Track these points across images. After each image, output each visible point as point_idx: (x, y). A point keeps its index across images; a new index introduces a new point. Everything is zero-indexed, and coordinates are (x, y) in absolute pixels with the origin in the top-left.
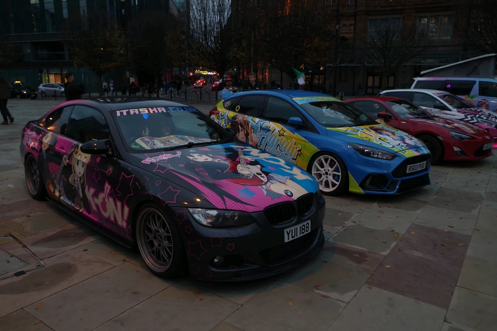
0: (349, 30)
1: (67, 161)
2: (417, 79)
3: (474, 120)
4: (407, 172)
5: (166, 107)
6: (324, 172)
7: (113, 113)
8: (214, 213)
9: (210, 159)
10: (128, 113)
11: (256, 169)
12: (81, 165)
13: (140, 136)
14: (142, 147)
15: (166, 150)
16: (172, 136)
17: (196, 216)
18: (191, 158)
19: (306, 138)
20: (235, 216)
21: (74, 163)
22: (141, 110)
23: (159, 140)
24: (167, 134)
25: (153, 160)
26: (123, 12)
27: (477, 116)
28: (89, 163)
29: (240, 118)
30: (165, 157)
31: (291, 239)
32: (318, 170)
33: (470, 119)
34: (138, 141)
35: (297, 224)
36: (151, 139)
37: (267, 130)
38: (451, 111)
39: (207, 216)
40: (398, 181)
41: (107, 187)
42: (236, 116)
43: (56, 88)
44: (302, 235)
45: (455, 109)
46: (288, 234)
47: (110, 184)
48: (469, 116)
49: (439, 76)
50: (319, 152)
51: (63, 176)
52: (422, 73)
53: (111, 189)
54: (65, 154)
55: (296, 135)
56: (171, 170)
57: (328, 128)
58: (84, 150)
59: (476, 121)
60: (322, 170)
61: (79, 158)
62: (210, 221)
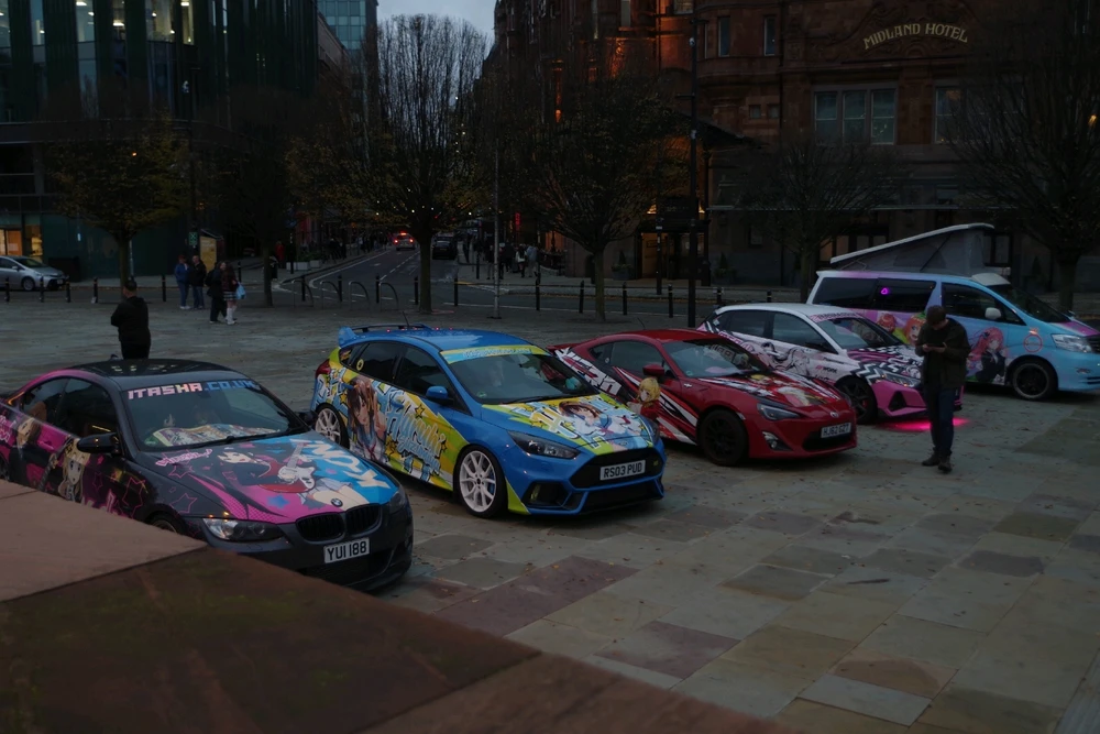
0: (768, 117)
1: (56, 462)
2: (824, 274)
3: (874, 373)
4: (602, 478)
5: (203, 384)
6: (475, 480)
7: (124, 393)
8: (233, 524)
9: (247, 459)
10: (145, 394)
11: (305, 473)
12: (75, 467)
13: (160, 426)
14: (160, 442)
15: (193, 447)
16: (208, 426)
17: (213, 529)
18: (222, 458)
19: (450, 421)
20: (261, 529)
21: (65, 464)
22: (164, 388)
23: (187, 432)
24: (203, 422)
25: (172, 460)
26: (185, 87)
27: (882, 365)
28: (88, 464)
29: (362, 382)
30: (187, 457)
31: (335, 559)
32: (468, 476)
33: (868, 371)
34: (157, 434)
35: (344, 541)
36: (175, 431)
37: (399, 406)
38: (836, 353)
39: (226, 528)
40: (582, 493)
41: (111, 497)
42: (356, 378)
43: (10, 267)
44: (353, 556)
45: (845, 351)
46: (331, 553)
47: (114, 493)
48: (866, 366)
49: (868, 269)
50: (468, 446)
51: (49, 485)
52: (834, 260)
53: (116, 499)
54: (53, 451)
55: (439, 417)
56: (193, 475)
57: (484, 406)
58: (81, 448)
59: (878, 375)
60: (473, 475)
61: (73, 458)
62: (228, 534)
